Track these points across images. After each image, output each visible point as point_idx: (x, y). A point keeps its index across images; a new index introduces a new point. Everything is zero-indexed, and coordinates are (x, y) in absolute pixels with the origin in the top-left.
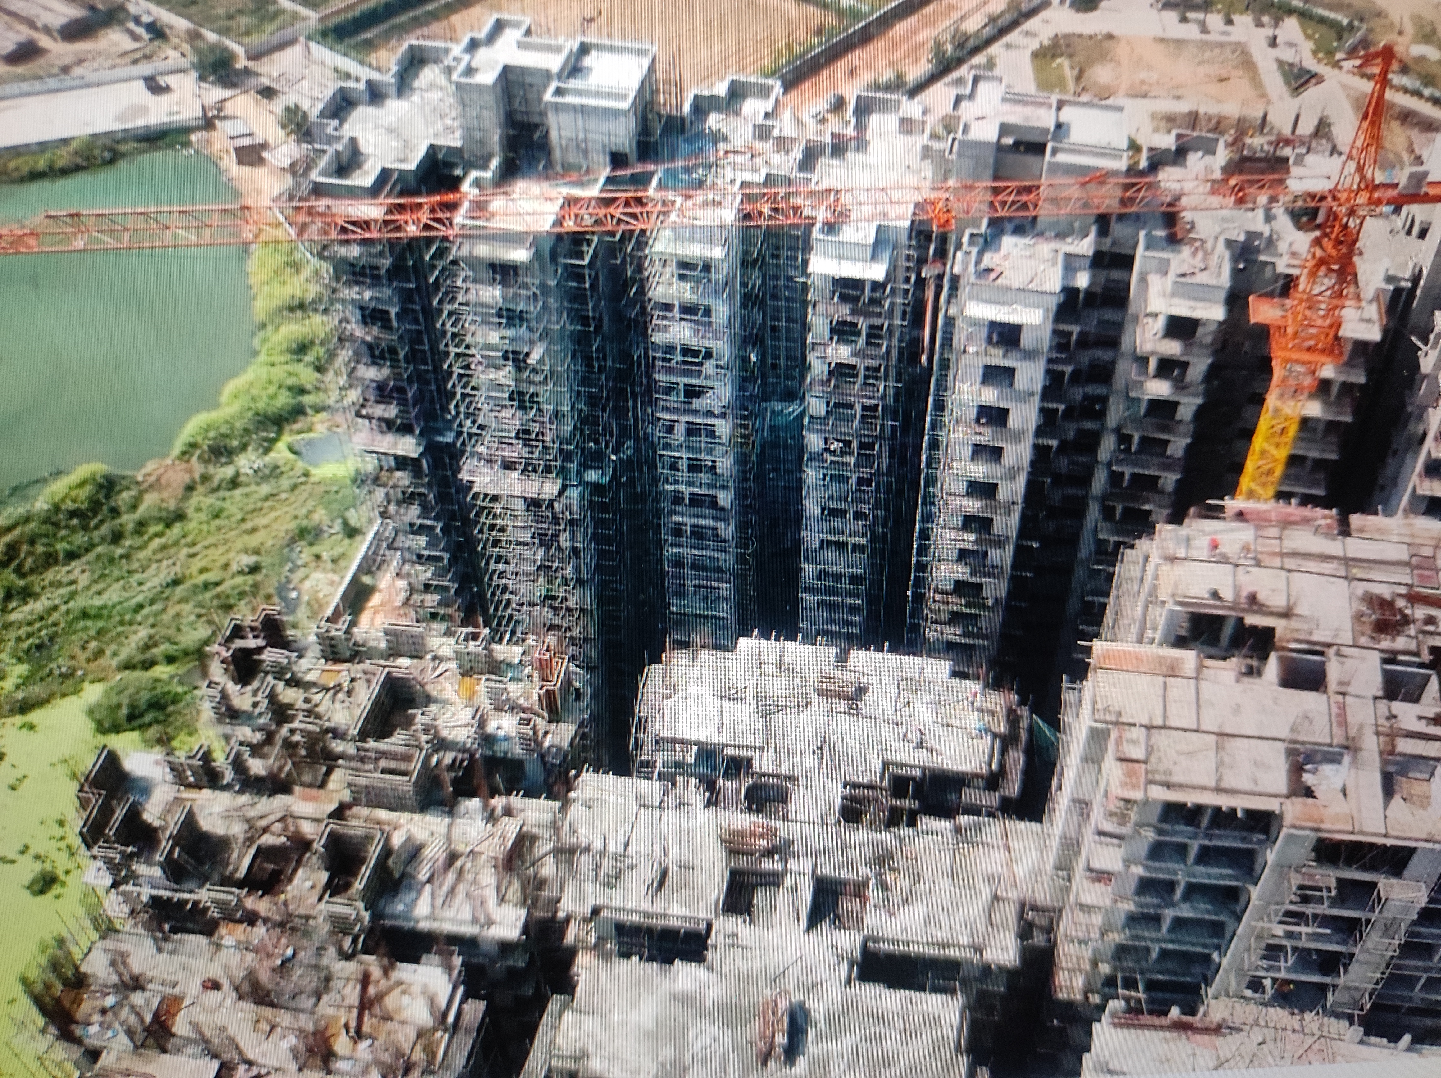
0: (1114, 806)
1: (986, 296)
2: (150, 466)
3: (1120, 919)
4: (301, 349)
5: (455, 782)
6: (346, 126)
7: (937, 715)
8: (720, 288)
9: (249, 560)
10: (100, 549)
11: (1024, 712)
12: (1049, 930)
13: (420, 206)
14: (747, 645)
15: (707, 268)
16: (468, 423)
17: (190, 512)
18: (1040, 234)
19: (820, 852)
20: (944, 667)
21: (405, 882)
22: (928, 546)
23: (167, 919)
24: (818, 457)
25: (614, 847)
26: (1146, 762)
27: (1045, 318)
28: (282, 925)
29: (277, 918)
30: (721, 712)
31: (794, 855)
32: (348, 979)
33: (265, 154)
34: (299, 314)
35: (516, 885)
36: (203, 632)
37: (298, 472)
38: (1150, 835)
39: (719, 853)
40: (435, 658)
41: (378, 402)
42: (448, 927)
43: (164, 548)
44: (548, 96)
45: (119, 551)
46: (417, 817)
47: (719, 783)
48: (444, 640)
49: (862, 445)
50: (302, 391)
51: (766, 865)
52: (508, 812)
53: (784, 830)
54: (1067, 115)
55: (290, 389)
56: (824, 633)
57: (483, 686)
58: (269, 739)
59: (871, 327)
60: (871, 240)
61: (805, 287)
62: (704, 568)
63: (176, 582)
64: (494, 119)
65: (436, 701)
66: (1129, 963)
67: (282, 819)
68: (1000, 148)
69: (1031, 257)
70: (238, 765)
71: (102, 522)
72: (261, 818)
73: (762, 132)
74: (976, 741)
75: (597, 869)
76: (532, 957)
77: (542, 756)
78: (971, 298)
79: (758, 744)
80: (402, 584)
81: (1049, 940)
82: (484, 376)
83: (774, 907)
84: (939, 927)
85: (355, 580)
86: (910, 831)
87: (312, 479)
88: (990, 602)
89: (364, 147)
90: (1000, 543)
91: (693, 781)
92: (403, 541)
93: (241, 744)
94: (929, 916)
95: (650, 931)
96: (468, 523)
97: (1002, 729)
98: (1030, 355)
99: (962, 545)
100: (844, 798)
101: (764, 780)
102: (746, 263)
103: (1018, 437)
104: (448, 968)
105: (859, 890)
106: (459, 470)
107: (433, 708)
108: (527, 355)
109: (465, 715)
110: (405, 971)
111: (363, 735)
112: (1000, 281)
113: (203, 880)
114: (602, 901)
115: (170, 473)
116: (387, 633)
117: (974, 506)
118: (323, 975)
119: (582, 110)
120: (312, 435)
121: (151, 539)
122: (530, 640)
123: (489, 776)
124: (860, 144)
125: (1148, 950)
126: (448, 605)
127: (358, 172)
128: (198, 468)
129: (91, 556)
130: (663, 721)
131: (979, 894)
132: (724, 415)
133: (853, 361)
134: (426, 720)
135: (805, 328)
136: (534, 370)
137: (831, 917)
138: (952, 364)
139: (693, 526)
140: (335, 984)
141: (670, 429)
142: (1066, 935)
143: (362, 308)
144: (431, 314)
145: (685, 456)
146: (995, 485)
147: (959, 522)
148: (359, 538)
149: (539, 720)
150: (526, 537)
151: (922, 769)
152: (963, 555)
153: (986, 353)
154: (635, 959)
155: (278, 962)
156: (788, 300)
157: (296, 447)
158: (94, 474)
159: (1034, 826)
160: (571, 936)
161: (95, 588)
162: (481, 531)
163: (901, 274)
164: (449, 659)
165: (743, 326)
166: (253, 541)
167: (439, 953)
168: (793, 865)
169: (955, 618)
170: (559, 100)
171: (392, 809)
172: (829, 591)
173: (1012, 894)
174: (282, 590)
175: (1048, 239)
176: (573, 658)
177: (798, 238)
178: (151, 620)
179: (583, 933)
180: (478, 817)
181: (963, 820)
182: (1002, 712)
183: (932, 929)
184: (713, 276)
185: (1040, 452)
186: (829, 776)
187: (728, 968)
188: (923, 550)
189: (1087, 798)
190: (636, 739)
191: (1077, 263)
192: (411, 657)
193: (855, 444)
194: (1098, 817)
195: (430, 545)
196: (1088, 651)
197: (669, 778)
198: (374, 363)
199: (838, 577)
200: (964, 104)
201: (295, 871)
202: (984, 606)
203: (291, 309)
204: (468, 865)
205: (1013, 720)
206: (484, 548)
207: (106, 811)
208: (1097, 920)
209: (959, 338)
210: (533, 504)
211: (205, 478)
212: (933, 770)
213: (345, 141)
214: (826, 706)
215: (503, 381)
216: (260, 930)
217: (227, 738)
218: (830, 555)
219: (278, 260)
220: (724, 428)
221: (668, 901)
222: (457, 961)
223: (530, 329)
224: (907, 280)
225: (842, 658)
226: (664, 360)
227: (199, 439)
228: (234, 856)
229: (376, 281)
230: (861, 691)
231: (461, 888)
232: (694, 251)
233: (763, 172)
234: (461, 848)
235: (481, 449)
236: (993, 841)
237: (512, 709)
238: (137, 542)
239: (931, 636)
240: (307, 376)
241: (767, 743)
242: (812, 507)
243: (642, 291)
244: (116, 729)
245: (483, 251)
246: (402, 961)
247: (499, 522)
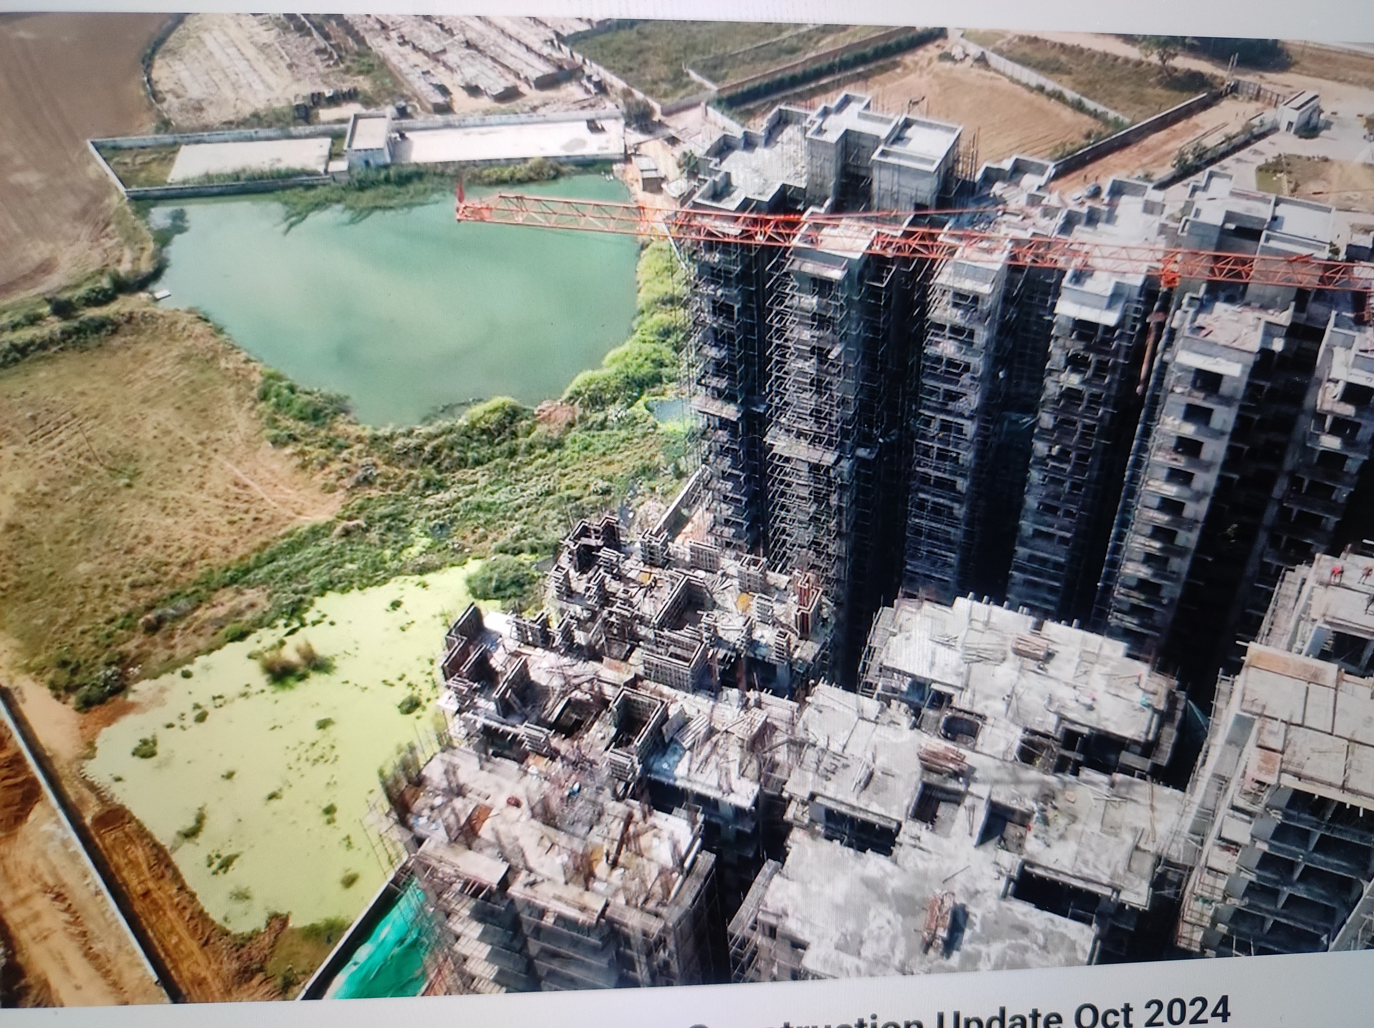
0: (1249, 786)
1: (1195, 348)
2: (545, 405)
3: (1242, 887)
4: (666, 333)
5: (722, 673)
6: (724, 163)
7: (1109, 685)
8: (984, 316)
9: (603, 484)
10: (498, 460)
11: (1182, 695)
12: (1179, 885)
13: (768, 221)
14: (962, 604)
15: (976, 299)
16: (777, 400)
17: (568, 442)
18: (1248, 304)
19: (996, 782)
20: (1119, 647)
21: (673, 746)
22: (1121, 547)
23: (493, 744)
24: (1042, 461)
25: (835, 747)
26: (1282, 752)
27: (1243, 372)
28: (575, 764)
29: (573, 758)
30: (934, 653)
31: (975, 780)
32: (616, 817)
33: (664, 186)
34: (669, 307)
35: (755, 764)
36: (561, 533)
37: (649, 424)
38: (1278, 817)
39: (916, 767)
40: (723, 575)
41: (714, 375)
42: (698, 789)
43: (544, 466)
44: (875, 156)
45: (512, 464)
46: (690, 696)
47: (924, 711)
48: (732, 562)
49: (1079, 457)
50: (662, 365)
51: (952, 785)
52: (759, 704)
53: (971, 759)
54: (1282, 210)
55: (653, 361)
56: (1025, 605)
57: (755, 602)
58: (593, 618)
59: (1099, 362)
60: (1109, 293)
61: (1051, 324)
62: (937, 539)
63: (548, 493)
64: (833, 171)
65: (719, 608)
66: (1244, 929)
67: (590, 681)
68: (1223, 231)
69: (1237, 321)
70: (567, 634)
71: (504, 440)
72: (575, 677)
73: (1034, 200)
74: (1138, 713)
75: (819, 762)
76: (757, 825)
77: (791, 665)
78: (1183, 348)
79: (959, 685)
80: (709, 517)
81: (1177, 894)
82: (794, 364)
83: (953, 821)
84: (1086, 863)
85: (677, 510)
86: (1072, 778)
87: (658, 431)
88: (1165, 601)
89: (734, 181)
90: (1181, 552)
91: (904, 706)
92: (715, 484)
93: (572, 618)
94: (1078, 853)
95: (852, 820)
96: (765, 477)
97: (1162, 706)
98: (1227, 401)
99: (1149, 550)
100: (1023, 741)
101: (960, 715)
102: (1007, 299)
103: (1207, 467)
104: (693, 822)
105: (1024, 819)
106: (766, 434)
107: (716, 613)
108: (829, 351)
109: (738, 622)
110: (659, 818)
111: (661, 626)
112: (1209, 337)
113: (525, 718)
114: (819, 790)
115: (558, 412)
116: (692, 549)
117: (1162, 519)
118: (598, 808)
119: (899, 169)
120: (663, 398)
121: (536, 458)
122: (795, 573)
123: (749, 673)
124: (1111, 218)
125: (1263, 919)
126: (740, 538)
127: (727, 199)
128: (579, 411)
129: (491, 465)
130: (887, 653)
131: (1123, 842)
132: (971, 418)
133: (1081, 387)
134: (710, 621)
135: (1047, 357)
136: (832, 365)
137: (998, 838)
138: (1161, 399)
139: (934, 503)
140: (606, 819)
141: (928, 422)
142: (1192, 892)
143: (714, 302)
144: (764, 312)
145: (936, 445)
146: (1183, 504)
147: (1148, 530)
148: (685, 479)
149: (793, 635)
150: (805, 493)
151: (1090, 727)
152: (1149, 559)
153: (1190, 395)
154: (837, 842)
155: (567, 793)
156: (1036, 333)
157: (651, 405)
158: (504, 404)
159: (1177, 792)
160: (791, 813)
161: (490, 488)
162: (773, 484)
163: (1129, 323)
164: (733, 577)
165: (997, 349)
166: (609, 471)
167: (688, 809)
168: (973, 788)
169: (1134, 610)
170: (883, 159)
171: (672, 687)
172: (1035, 573)
173: (1152, 848)
174: (623, 511)
175: (1254, 309)
176: (825, 593)
177: (1050, 285)
178: (526, 518)
179: (799, 814)
180: (735, 704)
181: (1119, 777)
182: (1163, 692)
183: (1080, 865)
184: (979, 307)
185: (1223, 482)
186: (1013, 721)
187: (909, 864)
188: (1117, 549)
189: (1227, 775)
190: (865, 664)
191: (1275, 330)
192: (706, 571)
193: (1073, 456)
194: (1234, 794)
195: (734, 489)
196: (1244, 650)
197: (886, 700)
198: (716, 345)
199: (1044, 561)
200: (1198, 194)
201: (592, 723)
202: (1160, 604)
203: (664, 303)
204: (721, 742)
205: (1172, 699)
206: (773, 497)
207: (464, 653)
208: (1222, 884)
209: (1169, 380)
210: (815, 468)
211: (583, 419)
212: (1099, 730)
213: (721, 174)
214: (1019, 663)
215: (807, 370)
216: (558, 765)
217: (562, 611)
218: (1039, 542)
219: (662, 264)
220: (970, 428)
221: (871, 799)
222: (700, 818)
223: (834, 332)
224: (1133, 328)
225: (1038, 627)
226: (932, 368)
227: (583, 389)
228: (550, 703)
229: (727, 285)
230: (1050, 656)
231: (714, 758)
232: (968, 285)
233: (1031, 230)
234: (718, 727)
235: (783, 420)
236: (1141, 800)
237: (774, 624)
238: (527, 459)
239: (1113, 621)
240: (667, 353)
241: (967, 685)
242: (1031, 502)
243: (924, 312)
244: (485, 597)
245: (809, 267)
246: (659, 809)
247: (787, 478)
